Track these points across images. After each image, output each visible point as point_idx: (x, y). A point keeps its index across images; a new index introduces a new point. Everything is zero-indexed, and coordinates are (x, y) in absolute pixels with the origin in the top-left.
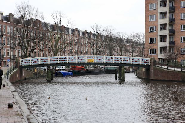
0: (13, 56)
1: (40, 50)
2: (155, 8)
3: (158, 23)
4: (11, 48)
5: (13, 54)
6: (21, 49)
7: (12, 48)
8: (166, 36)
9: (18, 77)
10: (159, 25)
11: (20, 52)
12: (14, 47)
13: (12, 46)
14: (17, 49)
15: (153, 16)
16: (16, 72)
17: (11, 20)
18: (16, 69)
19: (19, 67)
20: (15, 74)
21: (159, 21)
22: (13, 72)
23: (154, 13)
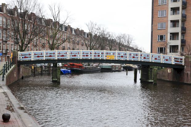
0: (5, 50)
1: (33, 45)
2: (165, 3)
3: (168, 20)
4: (3, 41)
5: (5, 48)
6: (14, 43)
7: (5, 41)
8: (178, 33)
9: (15, 76)
10: (170, 21)
11: (13, 46)
12: (7, 41)
13: (4, 39)
14: (10, 43)
15: (162, 12)
16: (14, 69)
17: (5, 11)
18: (14, 66)
19: (16, 62)
20: (12, 72)
21: (170, 17)
22: (10, 69)
23: (163, 8)
